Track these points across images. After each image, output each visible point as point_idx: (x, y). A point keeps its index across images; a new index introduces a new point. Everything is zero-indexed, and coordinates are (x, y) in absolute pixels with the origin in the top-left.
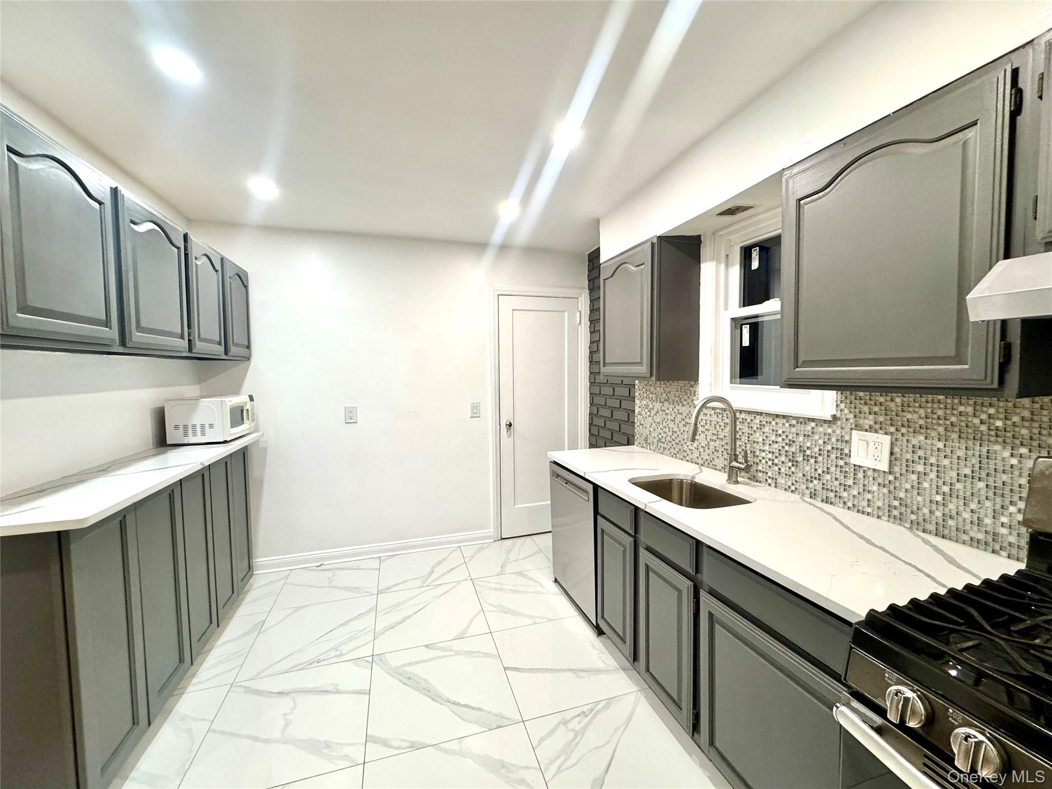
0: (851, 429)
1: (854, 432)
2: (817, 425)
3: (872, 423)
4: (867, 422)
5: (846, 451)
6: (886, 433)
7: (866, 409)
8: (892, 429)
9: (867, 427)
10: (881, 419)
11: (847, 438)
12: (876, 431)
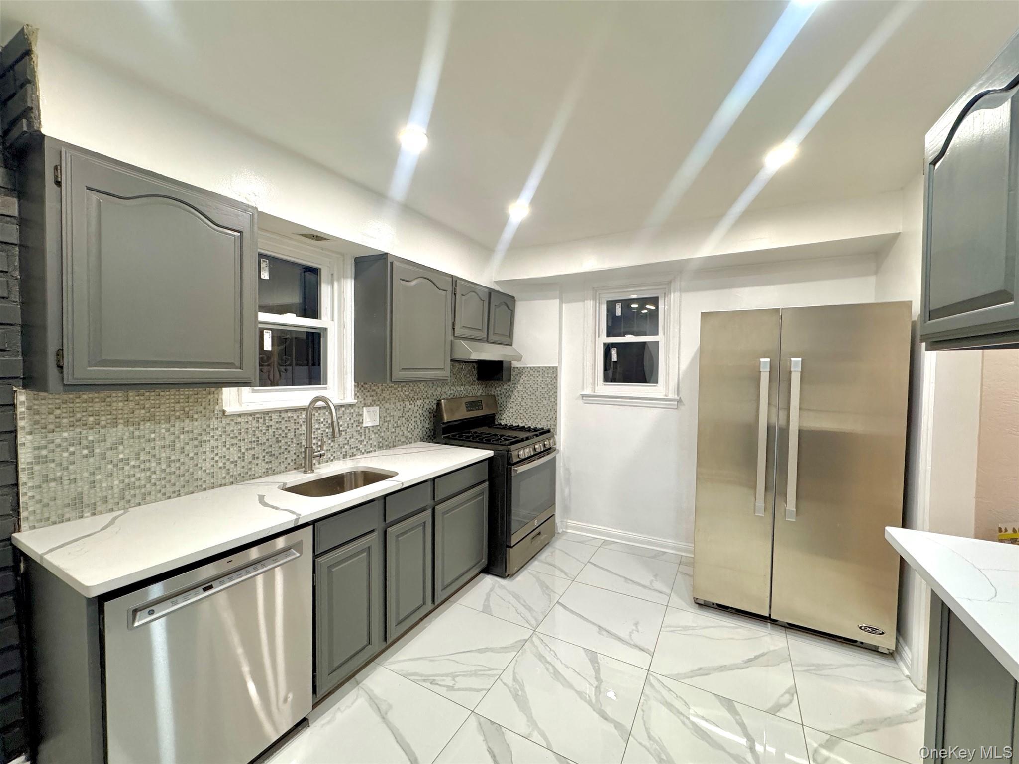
0: (363, 407)
1: (364, 408)
2: (346, 409)
3: (371, 401)
4: (369, 401)
5: (361, 421)
6: (377, 406)
7: (368, 394)
8: (379, 403)
9: (369, 404)
10: (374, 398)
11: (361, 413)
12: (373, 406)
